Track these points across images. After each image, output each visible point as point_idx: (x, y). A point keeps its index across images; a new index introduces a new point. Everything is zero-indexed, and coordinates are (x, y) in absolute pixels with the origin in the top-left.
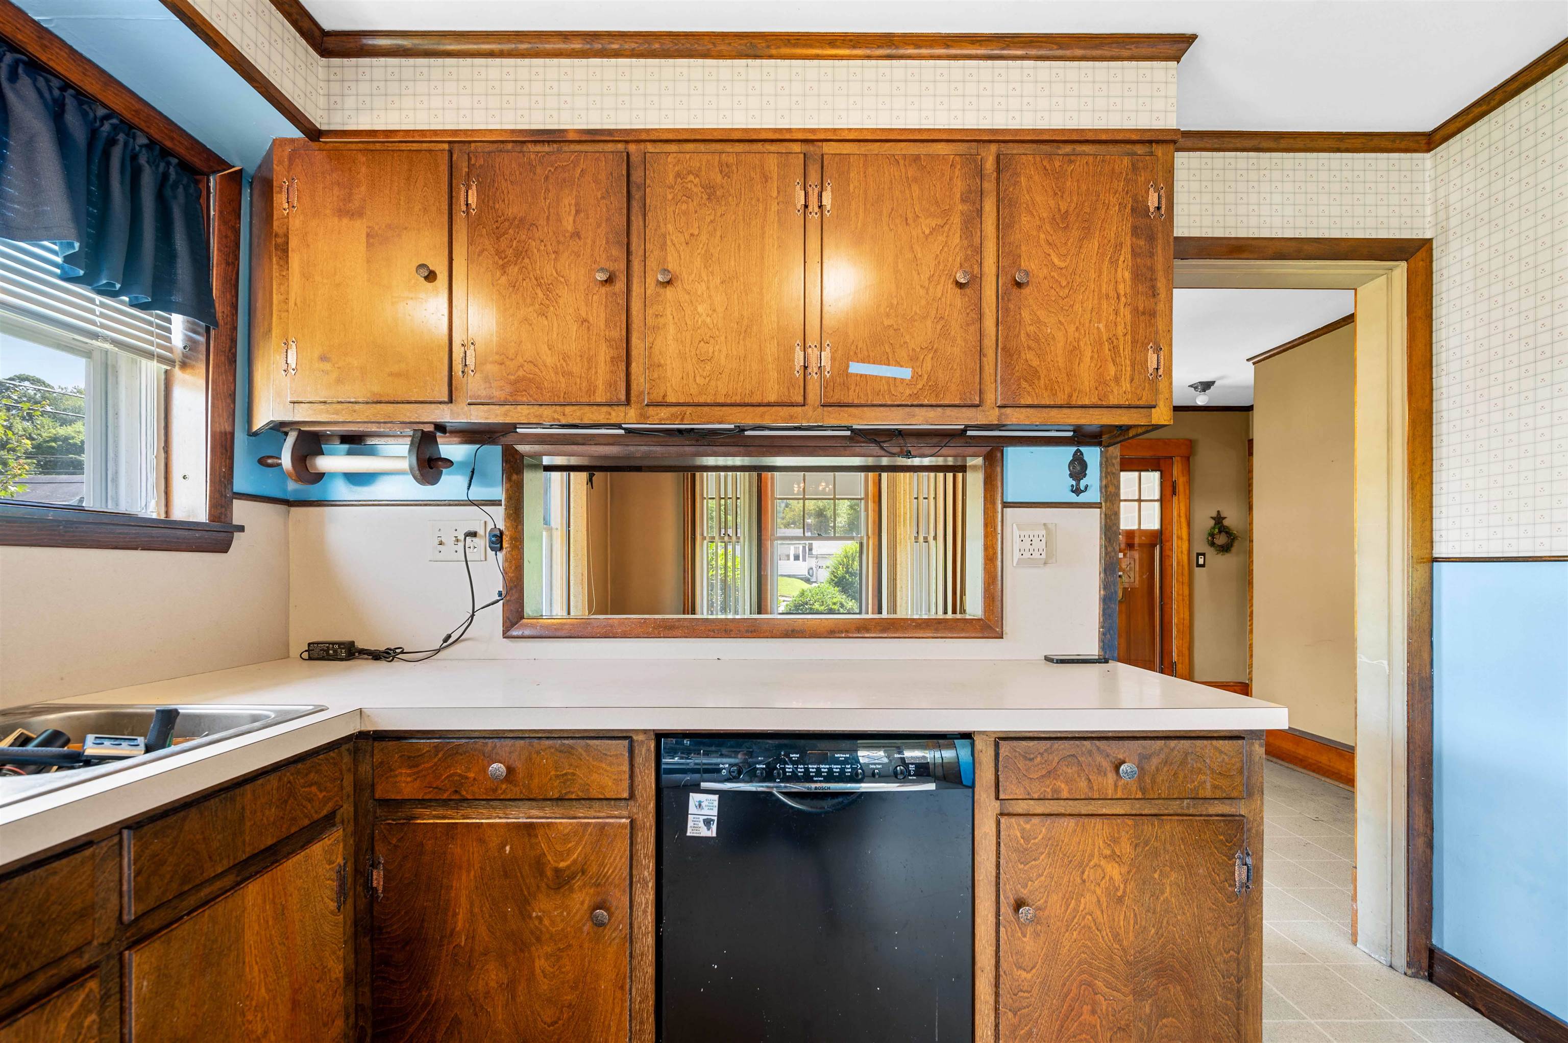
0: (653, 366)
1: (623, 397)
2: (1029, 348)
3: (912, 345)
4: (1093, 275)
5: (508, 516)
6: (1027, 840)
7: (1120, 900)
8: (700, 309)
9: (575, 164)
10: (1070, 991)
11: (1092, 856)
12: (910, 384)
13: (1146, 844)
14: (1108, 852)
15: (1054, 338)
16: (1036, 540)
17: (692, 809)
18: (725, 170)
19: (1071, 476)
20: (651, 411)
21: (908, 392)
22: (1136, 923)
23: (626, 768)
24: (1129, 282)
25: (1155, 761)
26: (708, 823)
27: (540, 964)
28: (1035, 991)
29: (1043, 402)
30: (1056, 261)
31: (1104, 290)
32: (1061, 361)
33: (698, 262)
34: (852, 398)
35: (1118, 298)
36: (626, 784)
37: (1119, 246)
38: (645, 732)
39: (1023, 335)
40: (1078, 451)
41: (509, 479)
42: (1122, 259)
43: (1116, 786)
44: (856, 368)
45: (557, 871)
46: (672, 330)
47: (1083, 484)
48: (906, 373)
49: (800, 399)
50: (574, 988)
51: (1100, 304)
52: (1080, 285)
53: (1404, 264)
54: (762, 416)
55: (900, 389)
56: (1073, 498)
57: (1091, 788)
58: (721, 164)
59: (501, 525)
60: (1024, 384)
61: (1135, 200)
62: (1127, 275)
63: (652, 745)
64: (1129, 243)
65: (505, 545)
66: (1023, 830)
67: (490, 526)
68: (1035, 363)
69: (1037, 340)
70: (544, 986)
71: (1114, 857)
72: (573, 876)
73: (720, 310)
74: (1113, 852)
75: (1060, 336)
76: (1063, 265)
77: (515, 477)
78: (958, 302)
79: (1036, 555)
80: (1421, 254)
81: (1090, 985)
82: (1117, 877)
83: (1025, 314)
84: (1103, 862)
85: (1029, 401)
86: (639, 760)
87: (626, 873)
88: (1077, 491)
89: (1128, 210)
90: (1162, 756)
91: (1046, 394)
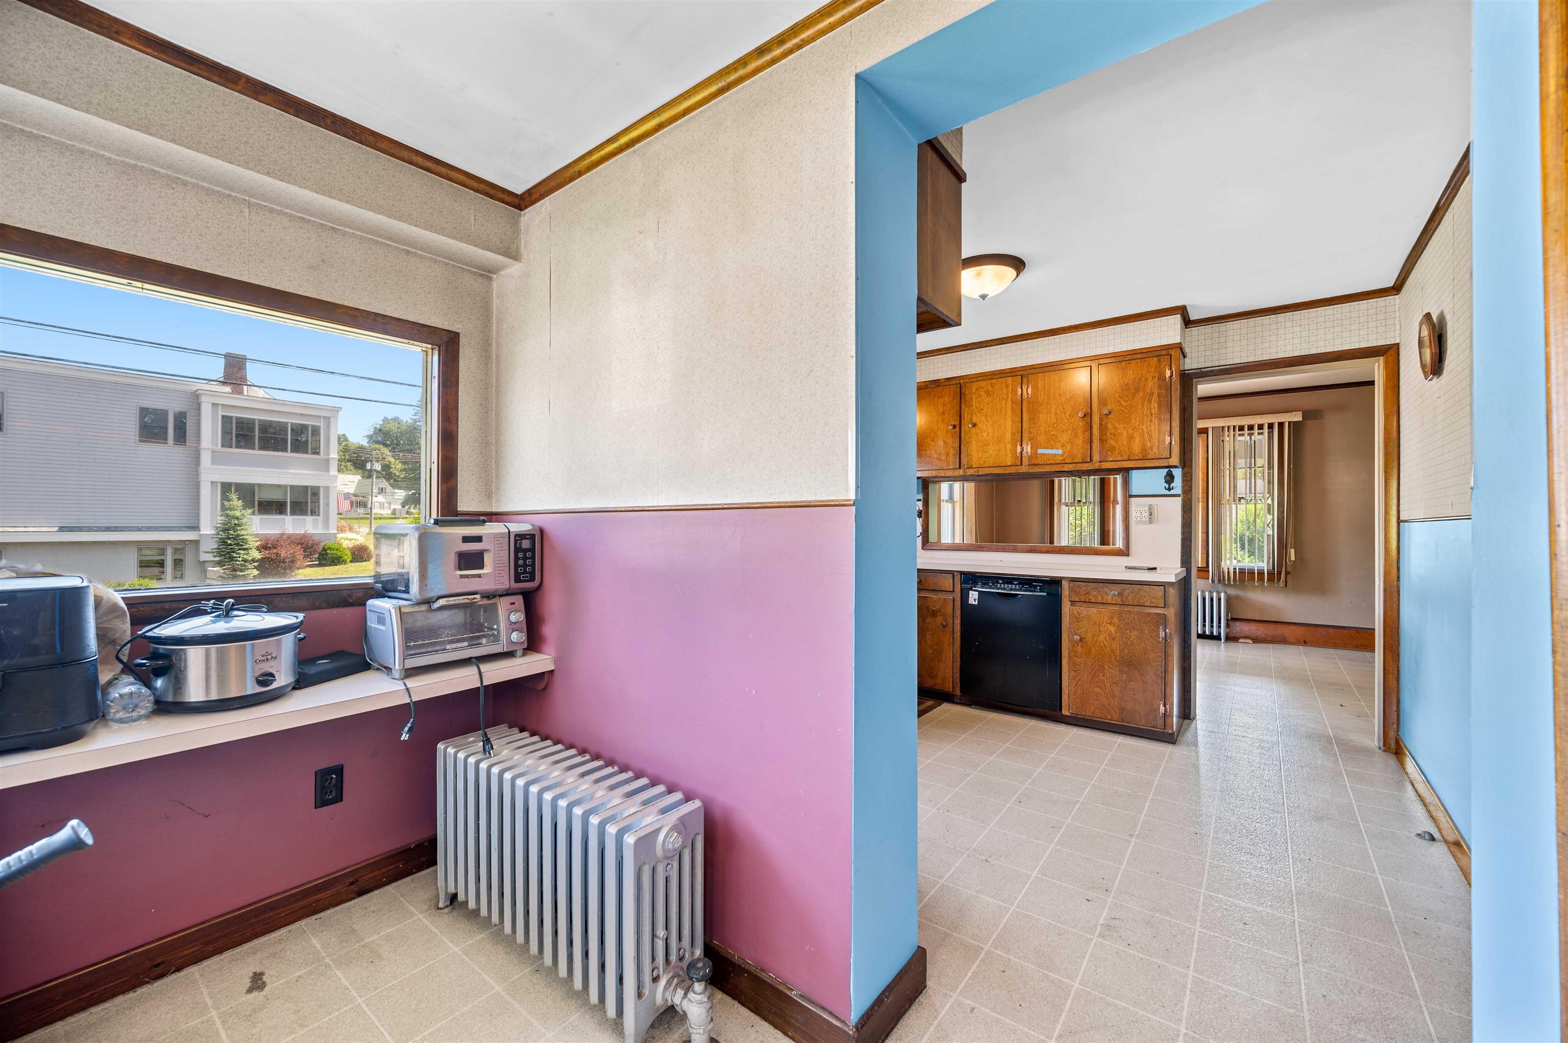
0: (969, 455)
1: (958, 467)
2: (1111, 438)
3: (1062, 441)
4: (1140, 407)
5: (924, 505)
6: (1079, 615)
7: (1114, 638)
8: (984, 435)
9: (943, 389)
10: (1094, 667)
11: (1103, 622)
12: (1062, 455)
13: (1124, 620)
14: (1109, 621)
15: (1122, 434)
16: (1143, 512)
17: (970, 596)
18: (992, 385)
19: (1166, 482)
20: (967, 470)
21: (1061, 458)
22: (1120, 647)
23: (952, 582)
24: (1157, 408)
25: (1127, 592)
26: (975, 600)
27: (928, 636)
28: (1082, 666)
29: (1117, 459)
30: (1123, 403)
31: (1145, 413)
32: (1125, 442)
33: (983, 418)
34: (1039, 462)
35: (1152, 415)
36: (952, 587)
37: (1152, 394)
38: (958, 571)
39: (1108, 433)
40: (1170, 470)
41: (924, 492)
42: (1153, 399)
43: (1112, 599)
44: (1040, 451)
45: (933, 610)
46: (974, 442)
47: (1172, 485)
48: (1060, 452)
49: (1020, 464)
50: (937, 644)
51: (1143, 418)
52: (1134, 412)
53: (1382, 357)
54: (1006, 471)
55: (1058, 458)
56: (1167, 492)
57: (1103, 599)
58: (991, 383)
59: (921, 509)
60: (1109, 453)
61: (1160, 374)
62: (1156, 405)
63: (959, 576)
64: (1156, 392)
65: (923, 515)
66: (1077, 612)
67: (918, 509)
68: (1114, 444)
69: (1114, 435)
70: (929, 643)
71: (1111, 623)
72: (937, 612)
73: (991, 435)
74: (1111, 622)
75: (1125, 433)
76: (1126, 404)
77: (926, 491)
78: (1081, 424)
79: (1144, 519)
80: (1392, 352)
81: (1103, 666)
82: (1113, 631)
83: (1110, 426)
84: (1107, 625)
85: (1112, 459)
86: (955, 581)
87: (952, 613)
88: (1169, 489)
89: (1156, 379)
90: (1130, 590)
91: (1118, 456)
